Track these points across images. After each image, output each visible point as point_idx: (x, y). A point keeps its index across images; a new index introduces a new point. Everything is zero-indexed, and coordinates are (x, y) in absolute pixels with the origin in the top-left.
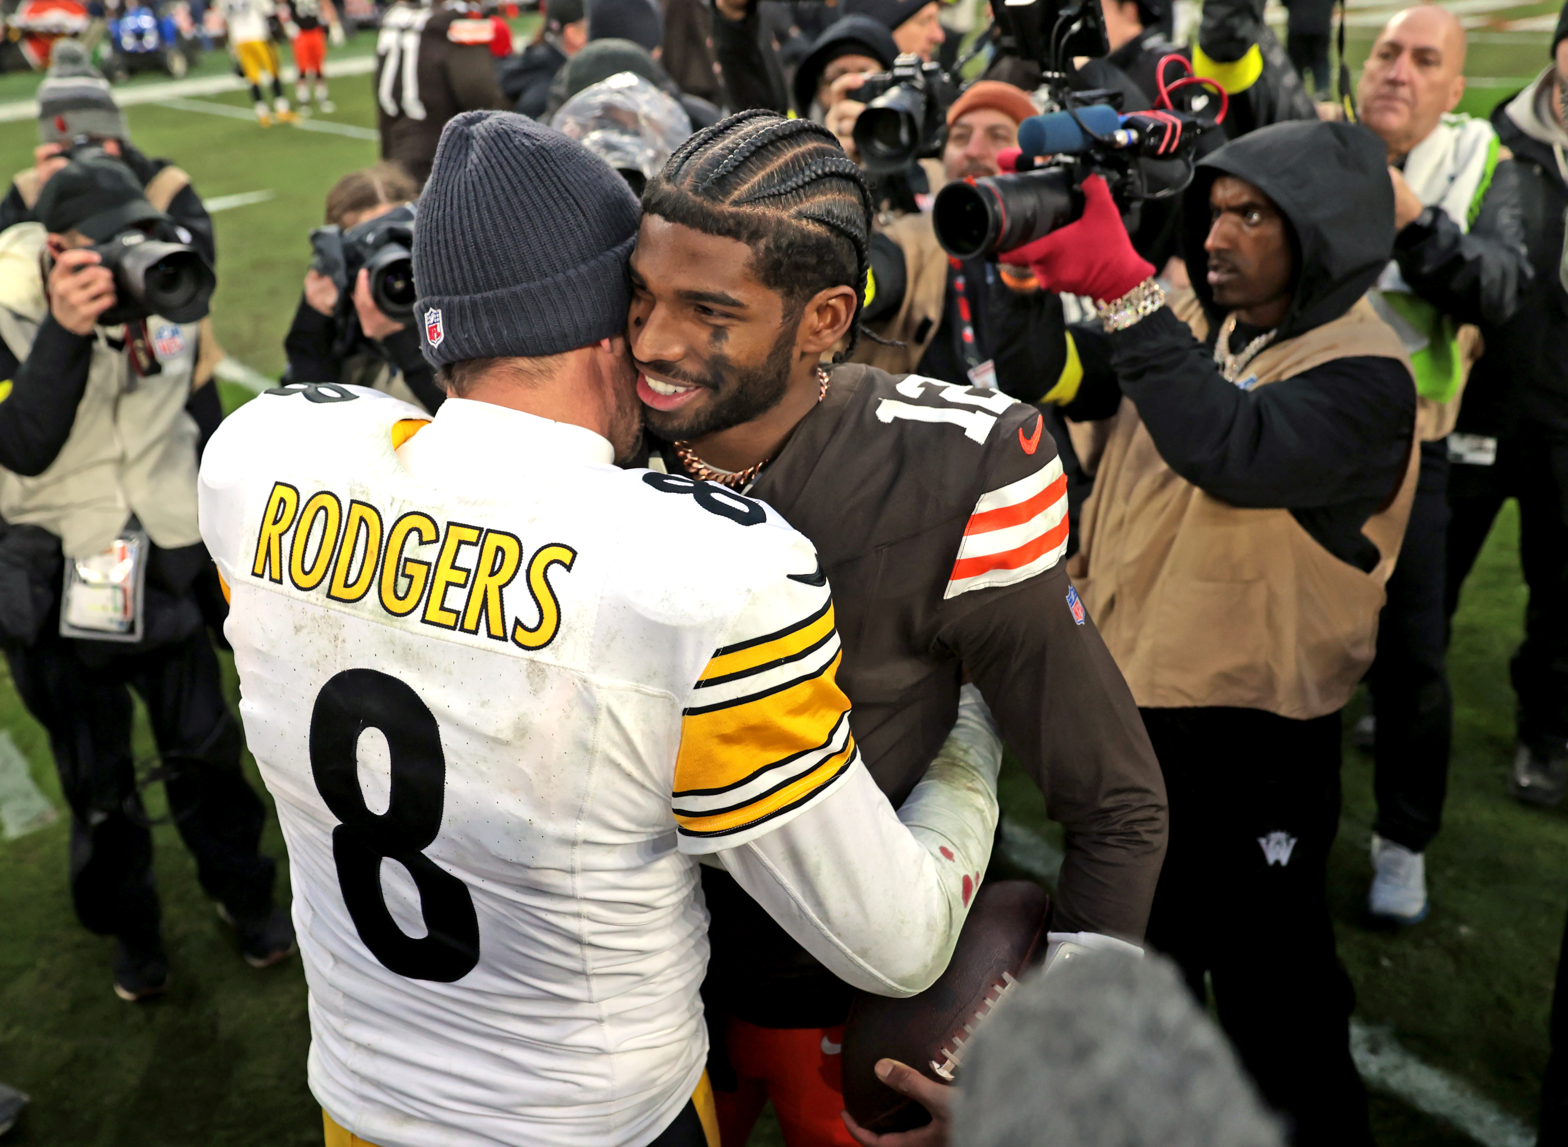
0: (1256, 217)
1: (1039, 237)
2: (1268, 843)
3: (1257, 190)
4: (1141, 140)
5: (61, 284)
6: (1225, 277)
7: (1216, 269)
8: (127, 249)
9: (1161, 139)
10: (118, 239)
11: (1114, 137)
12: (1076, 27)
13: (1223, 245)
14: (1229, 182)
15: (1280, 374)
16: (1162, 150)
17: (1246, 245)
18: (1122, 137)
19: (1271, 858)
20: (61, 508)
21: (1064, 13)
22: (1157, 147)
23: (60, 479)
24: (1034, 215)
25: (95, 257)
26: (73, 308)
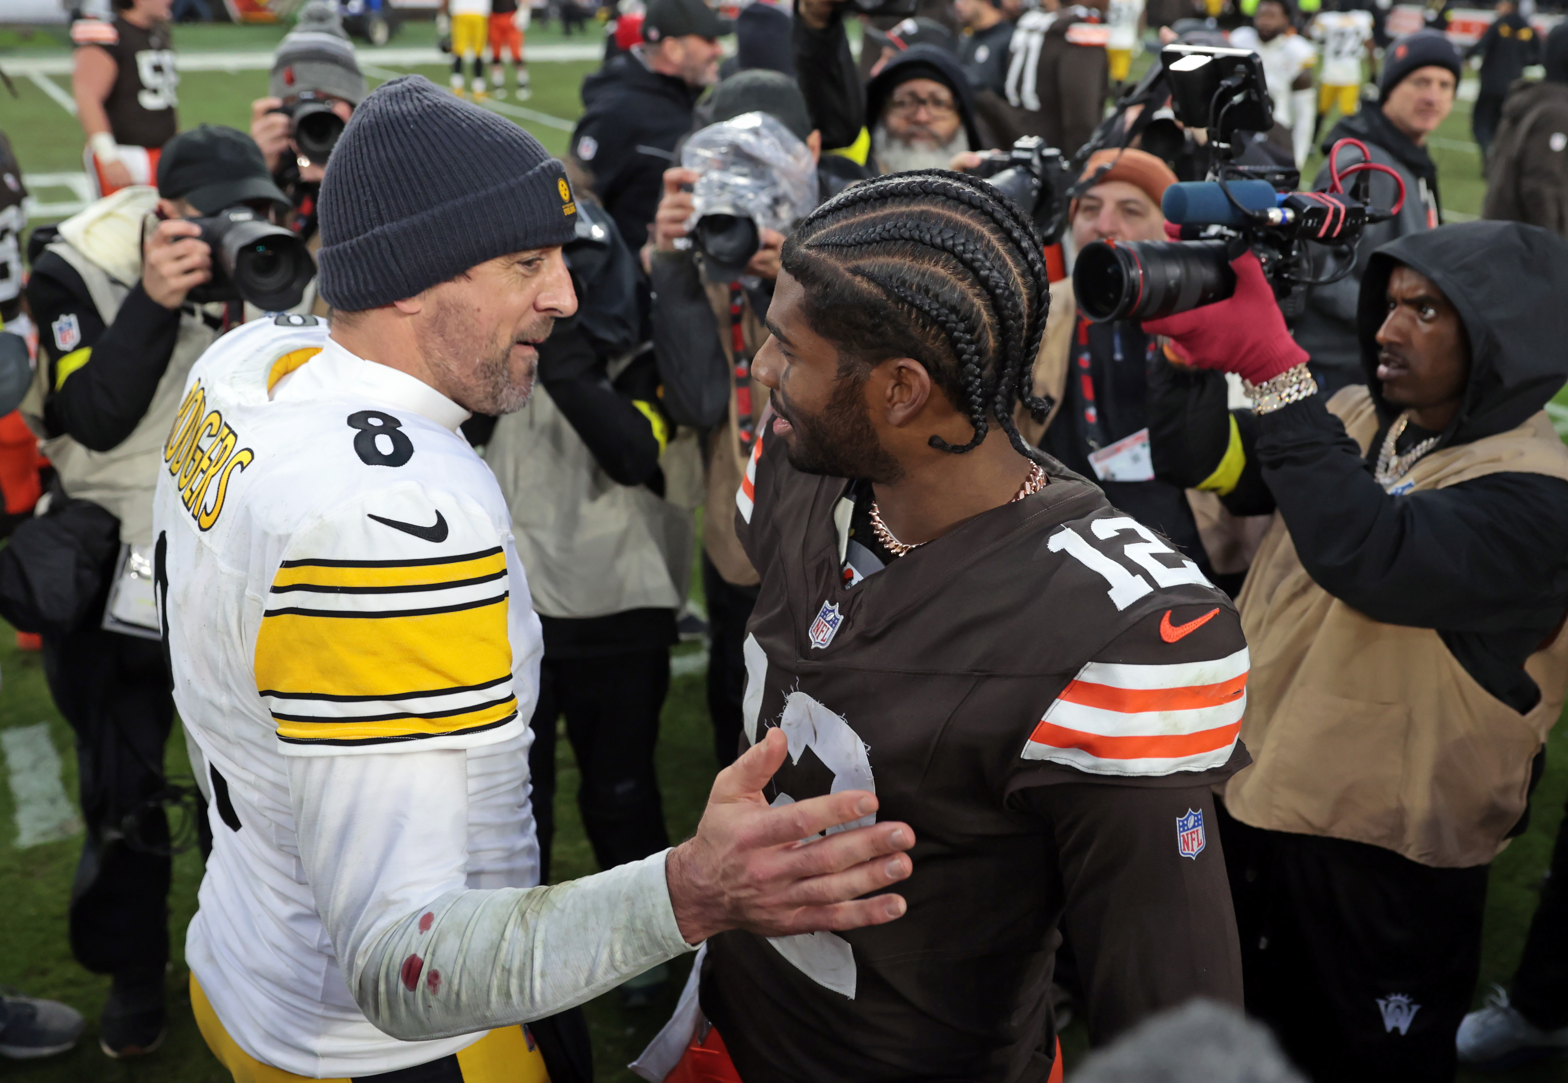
0: (1431, 312)
1: (1183, 310)
2: (1387, 1006)
3: (1432, 283)
4: (1297, 221)
5: (156, 254)
6: (1394, 373)
7: (1387, 363)
8: (231, 225)
9: (1321, 222)
10: (225, 213)
11: (1267, 213)
12: (1238, 99)
13: (1396, 339)
14: (1407, 273)
15: (1438, 482)
16: (1322, 233)
17: (1418, 340)
18: (1275, 215)
19: (1389, 1024)
20: (126, 489)
21: (1226, 83)
22: (1317, 229)
23: (129, 457)
24: (1178, 285)
25: (196, 230)
26: (162, 279)
